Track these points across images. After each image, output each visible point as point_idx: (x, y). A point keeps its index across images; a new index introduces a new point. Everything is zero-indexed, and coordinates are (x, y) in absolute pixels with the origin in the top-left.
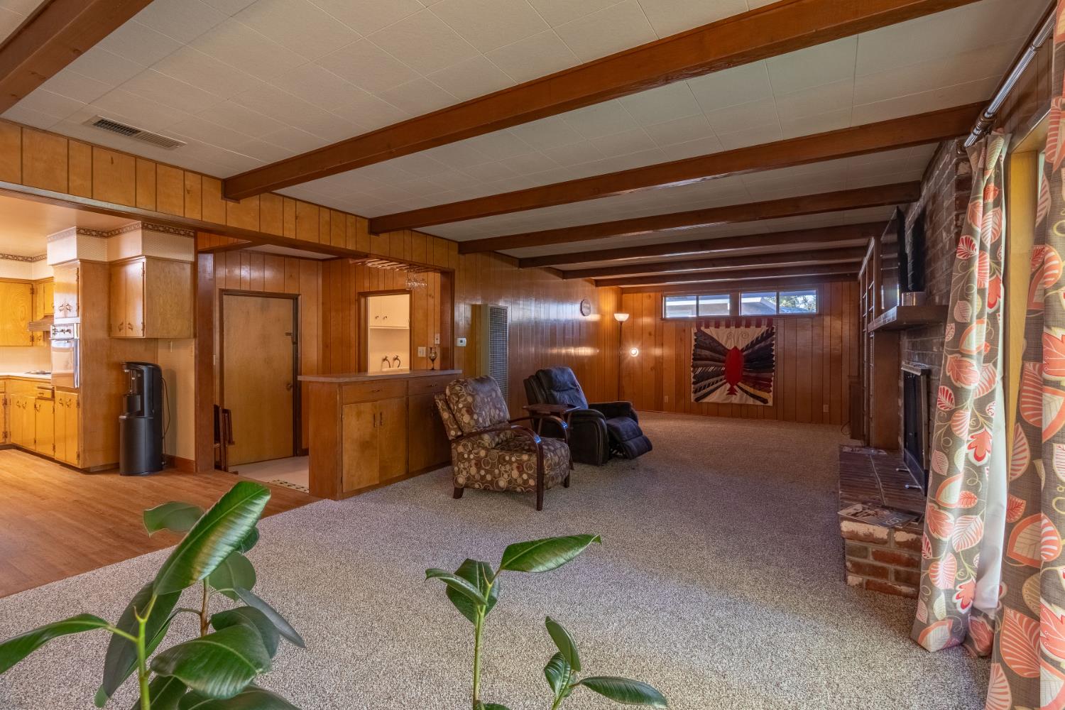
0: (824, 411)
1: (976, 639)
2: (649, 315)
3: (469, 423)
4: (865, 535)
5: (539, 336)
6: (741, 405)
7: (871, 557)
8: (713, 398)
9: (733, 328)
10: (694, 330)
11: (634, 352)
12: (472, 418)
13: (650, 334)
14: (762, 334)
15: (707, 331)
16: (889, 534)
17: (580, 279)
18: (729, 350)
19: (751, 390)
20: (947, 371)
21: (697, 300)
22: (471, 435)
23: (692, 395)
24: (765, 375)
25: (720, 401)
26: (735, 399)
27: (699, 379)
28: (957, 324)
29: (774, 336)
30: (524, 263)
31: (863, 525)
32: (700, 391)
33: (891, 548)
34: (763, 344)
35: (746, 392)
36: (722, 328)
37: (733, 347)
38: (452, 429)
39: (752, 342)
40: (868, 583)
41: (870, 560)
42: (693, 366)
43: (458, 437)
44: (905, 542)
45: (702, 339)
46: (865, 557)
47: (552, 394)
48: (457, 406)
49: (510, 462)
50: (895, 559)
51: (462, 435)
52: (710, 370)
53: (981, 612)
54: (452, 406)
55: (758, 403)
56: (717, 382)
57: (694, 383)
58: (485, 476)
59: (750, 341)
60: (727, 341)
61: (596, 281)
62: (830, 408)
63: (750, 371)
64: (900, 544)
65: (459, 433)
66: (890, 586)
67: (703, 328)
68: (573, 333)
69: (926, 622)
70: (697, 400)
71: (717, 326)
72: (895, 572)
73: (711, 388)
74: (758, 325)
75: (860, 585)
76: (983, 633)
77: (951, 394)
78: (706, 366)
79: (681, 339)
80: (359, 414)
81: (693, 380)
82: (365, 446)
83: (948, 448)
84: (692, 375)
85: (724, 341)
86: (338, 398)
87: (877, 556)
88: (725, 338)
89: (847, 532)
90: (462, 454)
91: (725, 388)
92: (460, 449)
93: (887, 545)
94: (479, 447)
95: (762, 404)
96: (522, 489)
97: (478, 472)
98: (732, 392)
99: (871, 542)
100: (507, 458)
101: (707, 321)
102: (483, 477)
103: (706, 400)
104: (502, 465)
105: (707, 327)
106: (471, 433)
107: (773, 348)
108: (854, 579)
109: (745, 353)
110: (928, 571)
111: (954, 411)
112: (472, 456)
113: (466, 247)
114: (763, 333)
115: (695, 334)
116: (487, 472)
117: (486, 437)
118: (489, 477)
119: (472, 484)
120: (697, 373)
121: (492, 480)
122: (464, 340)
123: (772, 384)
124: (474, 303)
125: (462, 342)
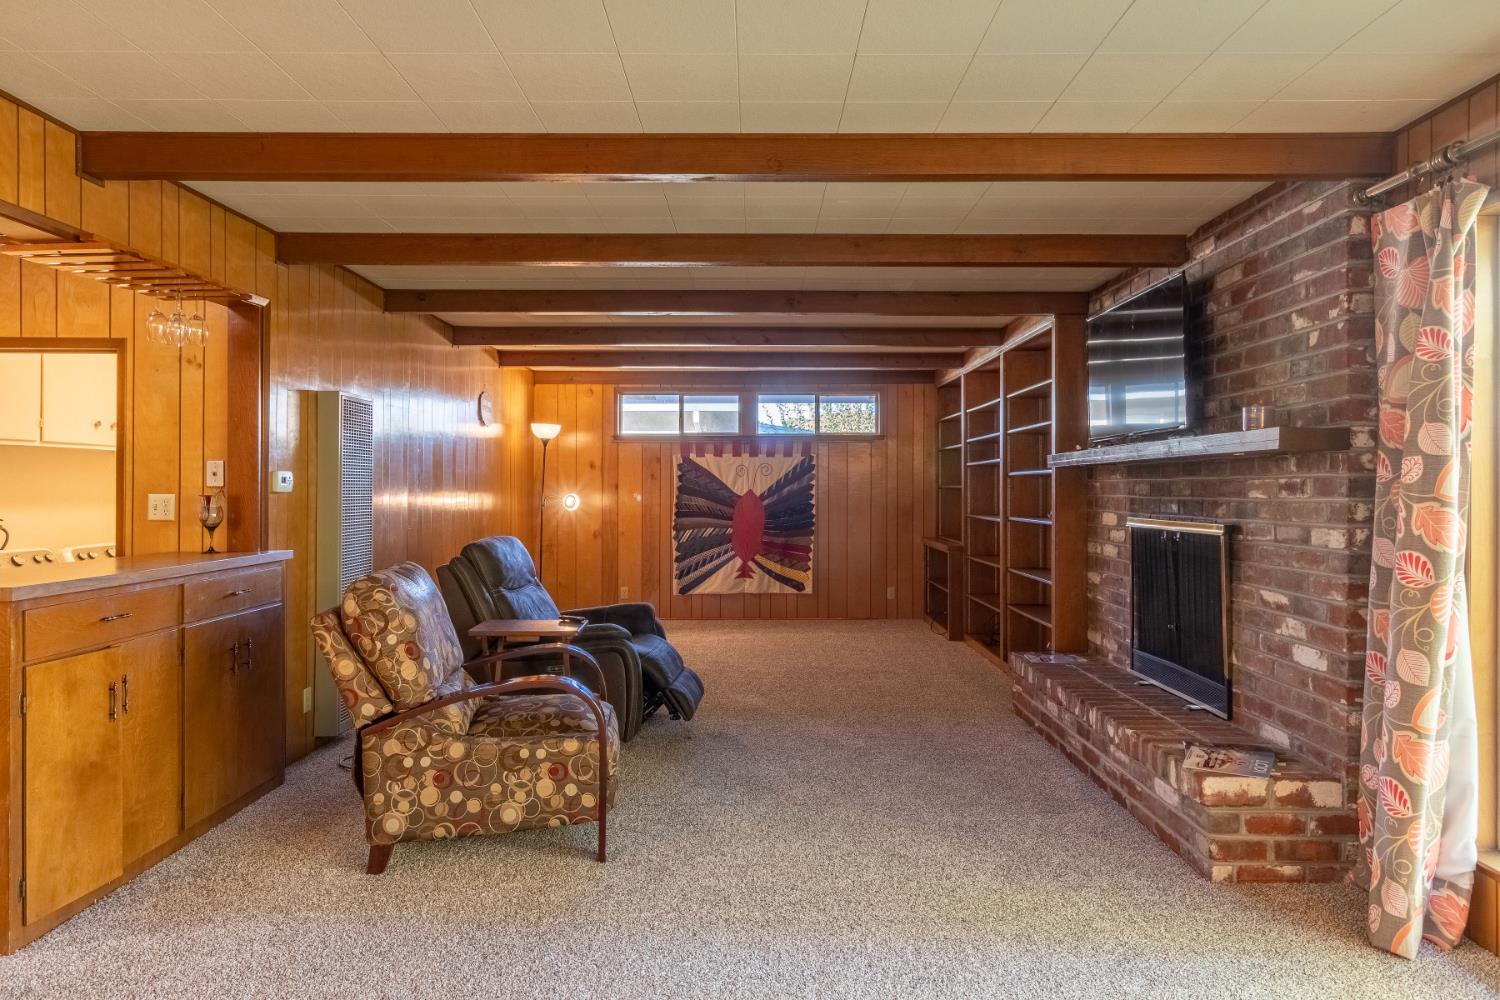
0: (889, 597)
1: (1442, 923)
2: (590, 428)
3: (416, 682)
4: (1236, 795)
5: (416, 468)
6: (759, 596)
7: (1244, 830)
8: (711, 586)
9: (745, 456)
10: (677, 459)
11: (570, 502)
12: (420, 667)
13: (592, 466)
14: (795, 468)
15: (700, 461)
16: (1268, 789)
17: (478, 348)
18: (739, 497)
19: (777, 568)
20: (1413, 528)
21: (681, 402)
22: (422, 707)
23: (675, 581)
24: (798, 540)
25: (724, 591)
26: (750, 586)
27: (685, 551)
28: (1426, 456)
29: (814, 472)
30: (394, 300)
31: (1234, 779)
32: (688, 573)
33: (1271, 810)
34: (795, 486)
35: (769, 572)
36: (728, 456)
37: (745, 490)
38: (365, 701)
39: (778, 482)
40: (1240, 871)
41: (1244, 835)
42: (675, 528)
43: (379, 719)
44: (1288, 795)
45: (692, 475)
46: (1236, 831)
47: (503, 597)
48: (383, 640)
49: (532, 763)
50: (1275, 826)
51: (391, 714)
52: (706, 534)
53: (1445, 881)
54: (366, 642)
55: (789, 590)
56: (719, 556)
57: (678, 560)
58: (463, 804)
59: (775, 480)
60: (735, 483)
61: (500, 353)
62: (897, 591)
63: (775, 535)
64: (1284, 801)
65: (387, 709)
66: (1269, 869)
67: (693, 456)
68: (467, 463)
69: (1405, 916)
70: (684, 590)
71: (719, 453)
72: (1276, 847)
73: (709, 567)
74: (788, 454)
75: (1230, 878)
76: (1453, 911)
77: (1425, 563)
78: (700, 526)
79: (652, 476)
80: (71, 688)
81: (675, 554)
82: (87, 776)
83: (1429, 644)
84: (675, 544)
85: (731, 479)
86: (12, 648)
87: (1255, 826)
88: (733, 473)
89: (1213, 795)
90: (398, 760)
91: (734, 565)
92: (392, 747)
93: (1266, 805)
94: (444, 735)
95: (795, 591)
96: (559, 819)
97: (444, 797)
98: (744, 573)
99: (1244, 805)
100: (524, 753)
101: (702, 443)
102: (457, 810)
103: (699, 590)
104: (511, 770)
105: (701, 453)
106: (422, 704)
107: (813, 492)
108: (1220, 871)
109: (766, 502)
110: (1406, 837)
111: (1433, 588)
112: (425, 762)
113: (293, 248)
114: (797, 466)
115: (680, 467)
116: (469, 793)
117: (453, 710)
118: (474, 806)
119: (425, 830)
120: (684, 540)
121: (483, 809)
122: (289, 475)
123: (811, 555)
124: (306, 387)
125: (284, 481)
